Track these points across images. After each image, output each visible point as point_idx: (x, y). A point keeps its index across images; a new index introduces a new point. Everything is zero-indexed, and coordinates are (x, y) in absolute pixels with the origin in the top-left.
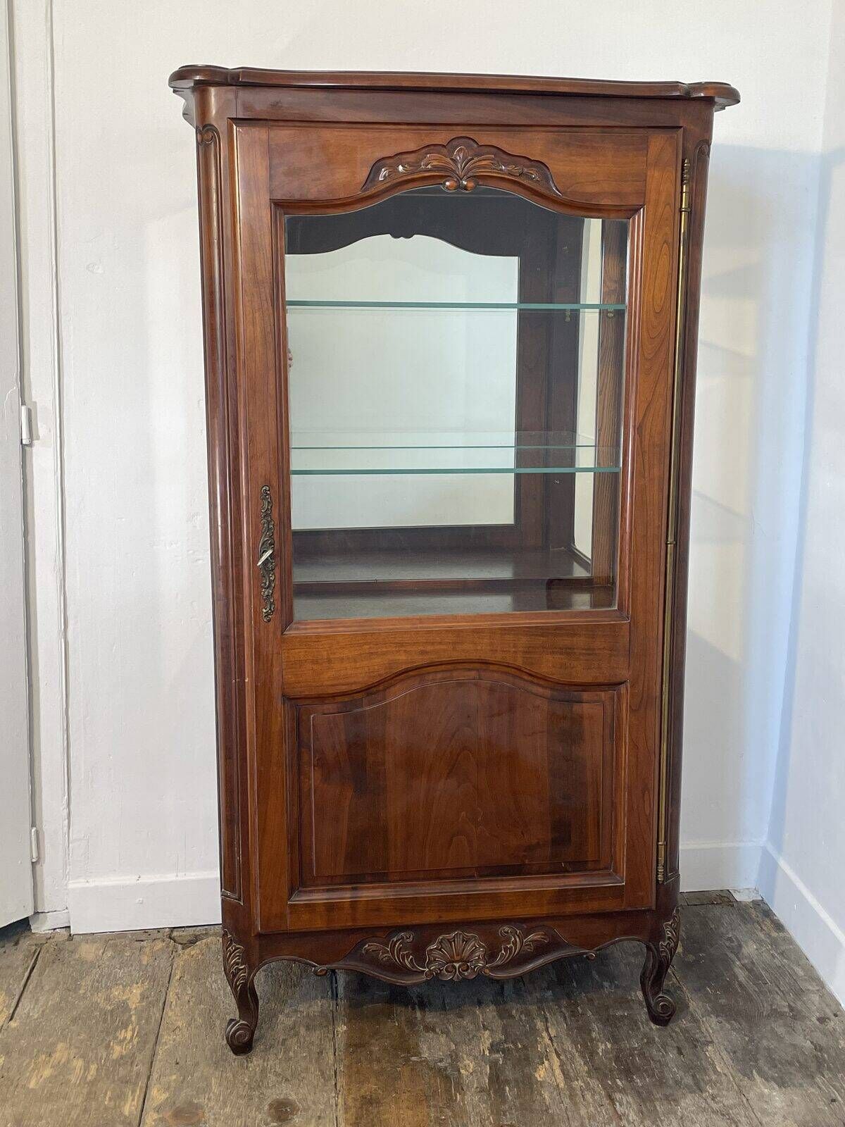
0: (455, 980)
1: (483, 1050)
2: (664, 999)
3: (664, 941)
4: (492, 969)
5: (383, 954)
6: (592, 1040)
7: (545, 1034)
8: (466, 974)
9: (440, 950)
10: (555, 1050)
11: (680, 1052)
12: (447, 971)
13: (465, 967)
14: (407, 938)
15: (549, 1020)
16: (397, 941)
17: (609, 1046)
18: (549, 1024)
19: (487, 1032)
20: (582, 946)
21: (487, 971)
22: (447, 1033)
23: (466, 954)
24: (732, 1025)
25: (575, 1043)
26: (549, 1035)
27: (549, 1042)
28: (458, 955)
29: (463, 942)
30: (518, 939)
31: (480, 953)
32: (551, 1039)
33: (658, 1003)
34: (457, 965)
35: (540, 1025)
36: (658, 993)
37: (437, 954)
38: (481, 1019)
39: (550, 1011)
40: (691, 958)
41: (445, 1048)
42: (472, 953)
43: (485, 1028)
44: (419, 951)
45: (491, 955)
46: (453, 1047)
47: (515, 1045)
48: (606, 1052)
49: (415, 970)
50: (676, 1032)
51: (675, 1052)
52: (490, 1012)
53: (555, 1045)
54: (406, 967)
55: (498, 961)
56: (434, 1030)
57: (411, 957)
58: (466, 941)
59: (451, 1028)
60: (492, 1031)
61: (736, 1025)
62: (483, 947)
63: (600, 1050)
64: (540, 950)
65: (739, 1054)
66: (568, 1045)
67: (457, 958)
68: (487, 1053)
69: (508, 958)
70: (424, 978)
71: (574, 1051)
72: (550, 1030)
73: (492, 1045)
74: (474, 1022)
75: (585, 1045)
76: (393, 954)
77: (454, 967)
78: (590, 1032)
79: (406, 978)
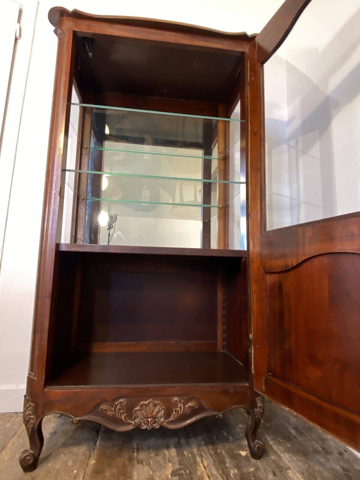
0: (148, 428)
1: (168, 475)
2: (258, 444)
3: (257, 409)
4: (168, 423)
5: (110, 412)
6: (226, 467)
7: (201, 465)
8: (154, 425)
9: (141, 411)
10: (207, 474)
11: (275, 475)
12: (144, 424)
13: (154, 421)
14: (124, 403)
15: (203, 456)
16: (118, 404)
17: (236, 471)
18: (203, 459)
19: (170, 464)
20: (216, 411)
21: (165, 424)
22: (148, 464)
23: (154, 413)
24: (297, 458)
25: (217, 470)
26: (204, 465)
27: (204, 469)
28: (150, 414)
29: (153, 406)
30: (182, 406)
31: (162, 413)
32: (205, 468)
33: (255, 445)
34: (149, 420)
35: (198, 459)
36: (255, 440)
37: (139, 413)
38: (168, 456)
39: (204, 451)
40: (268, 425)
41: (146, 474)
42: (158, 412)
43: (170, 461)
44: (130, 411)
45: (167, 415)
46: (151, 473)
47: (186, 472)
48: (235, 475)
49: (126, 422)
50: (270, 463)
51: (272, 474)
52: (173, 451)
53: (207, 471)
54: (121, 420)
55: (171, 418)
56: (142, 463)
57: (125, 414)
58: (155, 405)
59: (151, 462)
60: (173, 463)
61: (299, 458)
62: (163, 409)
63: (231, 475)
64: (194, 412)
65: (306, 474)
66: (214, 472)
67: (150, 416)
68: (170, 476)
69: (176, 416)
70: (131, 427)
71: (218, 474)
72: (204, 462)
73: (173, 472)
74: (164, 458)
75: (223, 471)
76: (115, 412)
77: (148, 421)
78: (225, 463)
79: (122, 427)
